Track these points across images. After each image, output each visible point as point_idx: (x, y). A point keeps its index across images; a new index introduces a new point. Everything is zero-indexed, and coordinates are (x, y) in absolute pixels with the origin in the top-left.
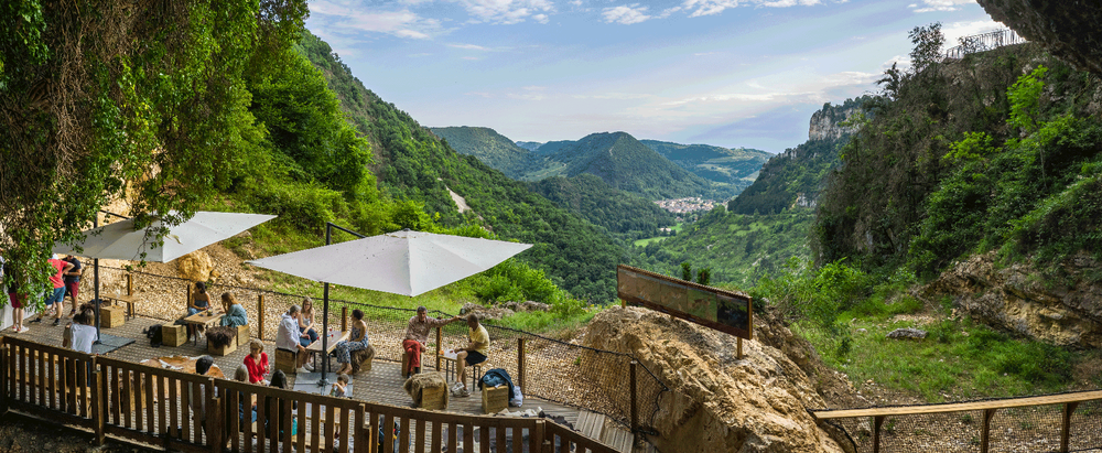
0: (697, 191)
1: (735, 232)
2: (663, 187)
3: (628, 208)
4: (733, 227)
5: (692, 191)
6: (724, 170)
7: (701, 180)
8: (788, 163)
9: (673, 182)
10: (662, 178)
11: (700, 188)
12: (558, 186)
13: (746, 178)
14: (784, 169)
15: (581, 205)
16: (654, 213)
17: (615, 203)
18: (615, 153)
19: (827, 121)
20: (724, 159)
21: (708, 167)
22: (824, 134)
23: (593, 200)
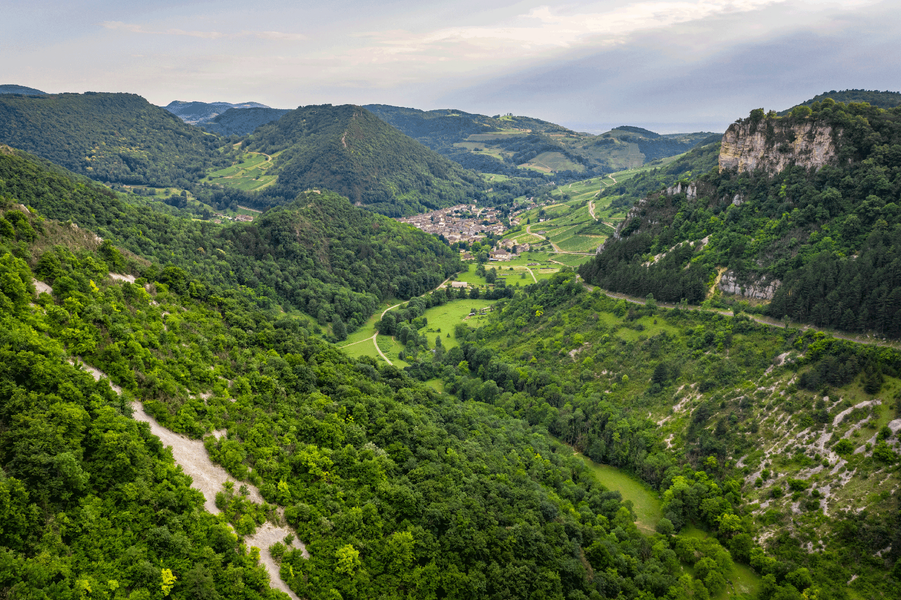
0: (469, 195)
1: (614, 330)
2: (422, 191)
3: (399, 255)
4: (609, 320)
5: (463, 194)
6: (495, 154)
7: (470, 174)
8: (685, 205)
9: (435, 181)
10: (419, 178)
11: (472, 188)
12: (292, 231)
13: (525, 166)
14: (679, 215)
15: (331, 260)
16: (437, 254)
17: (381, 249)
18: (348, 141)
19: (759, 140)
20: (490, 136)
21: (470, 147)
22: (751, 162)
23: (348, 247)
